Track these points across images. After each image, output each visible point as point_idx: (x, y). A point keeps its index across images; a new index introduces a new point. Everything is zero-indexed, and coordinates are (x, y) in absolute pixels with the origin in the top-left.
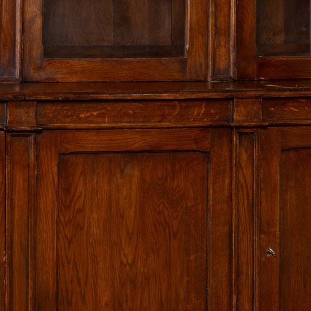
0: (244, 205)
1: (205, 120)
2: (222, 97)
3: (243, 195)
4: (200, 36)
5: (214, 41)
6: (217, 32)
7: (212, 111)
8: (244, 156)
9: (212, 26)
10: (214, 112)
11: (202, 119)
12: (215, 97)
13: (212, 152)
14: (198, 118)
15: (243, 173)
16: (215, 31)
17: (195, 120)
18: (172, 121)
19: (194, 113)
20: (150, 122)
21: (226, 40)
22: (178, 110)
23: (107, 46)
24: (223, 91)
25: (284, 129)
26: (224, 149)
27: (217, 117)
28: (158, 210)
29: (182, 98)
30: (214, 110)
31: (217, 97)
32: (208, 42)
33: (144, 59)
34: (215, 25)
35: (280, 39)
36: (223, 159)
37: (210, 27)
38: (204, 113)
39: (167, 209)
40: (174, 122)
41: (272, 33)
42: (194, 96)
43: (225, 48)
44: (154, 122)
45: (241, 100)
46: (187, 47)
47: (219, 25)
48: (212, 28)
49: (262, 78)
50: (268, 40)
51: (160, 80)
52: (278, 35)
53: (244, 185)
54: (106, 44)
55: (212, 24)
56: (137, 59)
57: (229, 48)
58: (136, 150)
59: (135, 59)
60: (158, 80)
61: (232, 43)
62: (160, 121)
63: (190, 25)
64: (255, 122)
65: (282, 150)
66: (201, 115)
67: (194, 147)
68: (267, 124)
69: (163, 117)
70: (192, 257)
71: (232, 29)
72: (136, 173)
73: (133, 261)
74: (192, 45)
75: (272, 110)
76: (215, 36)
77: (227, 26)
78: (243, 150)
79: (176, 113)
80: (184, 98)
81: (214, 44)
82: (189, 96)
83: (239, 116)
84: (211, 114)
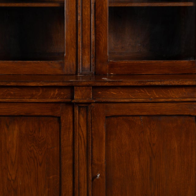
0: (82, 148)
1: (58, 98)
2: (66, 85)
3: (81, 142)
7: (62, 93)
8: (82, 120)
10: (63, 94)
11: (56, 98)
12: (61, 85)
13: (62, 117)
14: (53, 97)
15: (81, 129)
17: (52, 98)
18: (38, 98)
19: (51, 94)
20: (24, 99)
21: (89, 51)
22: (41, 92)
24: (67, 82)
25: (107, 104)
26: (69, 116)
27: (65, 96)
28: (30, 150)
29: (41, 85)
30: (63, 92)
31: (63, 85)
33: (38, 61)
36: (69, 121)
38: (57, 94)
39: (36, 149)
40: (39, 99)
42: (48, 84)
44: (26, 99)
45: (79, 87)
49: (112, 74)
51: (48, 74)
53: (82, 137)
56: (34, 61)
58: (15, 115)
59: (33, 61)
60: (47, 74)
62: (30, 99)
64: (87, 100)
65: (106, 117)
66: (55, 95)
67: (50, 114)
68: (94, 101)
69: (32, 96)
70: (51, 177)
72: (17, 128)
73: (15, 178)
75: (99, 93)
77: (89, 42)
78: (81, 116)
79: (40, 94)
80: (42, 85)
82: (45, 84)
83: (77, 96)
84: (62, 95)
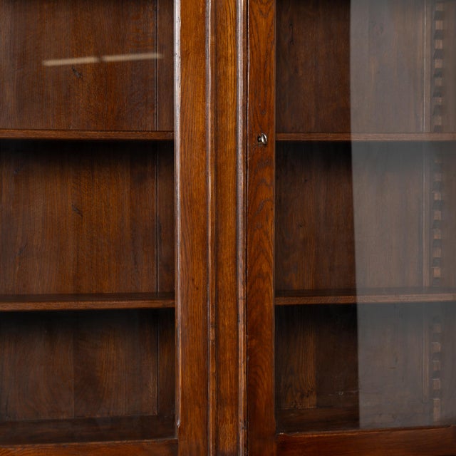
4: (197, 408)
5: (217, 413)
6: (220, 402)
9: (213, 393)
16: (217, 399)
21: (234, 412)
23: (66, 420)
32: (207, 415)
34: (218, 391)
35: (310, 403)
37: (210, 394)
41: (299, 394)
43: (232, 422)
46: (178, 424)
47: (222, 391)
48: (213, 397)
50: (294, 403)
52: (308, 396)
54: (65, 417)
55: (213, 391)
57: (237, 423)
61: (241, 416)
63: (183, 392)
71: (242, 396)
74: (185, 420)
76: (217, 407)
77: (234, 392)
81: (216, 418)
